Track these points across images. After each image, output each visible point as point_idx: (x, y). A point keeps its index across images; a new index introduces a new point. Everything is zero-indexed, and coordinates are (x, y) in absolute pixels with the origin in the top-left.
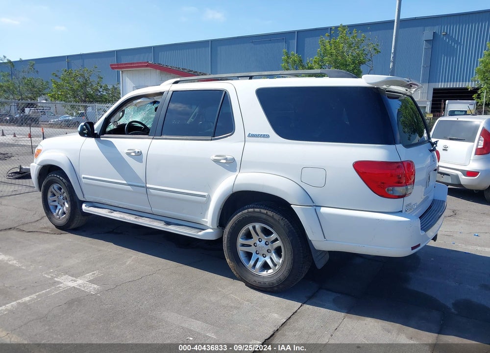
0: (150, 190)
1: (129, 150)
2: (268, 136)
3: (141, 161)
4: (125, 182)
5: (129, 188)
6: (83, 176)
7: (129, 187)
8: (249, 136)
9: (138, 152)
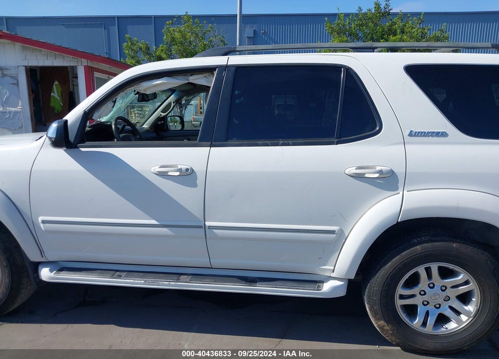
0: (215, 231)
1: (162, 167)
2: (444, 134)
3: (194, 185)
4: (154, 222)
5: (165, 231)
6: (41, 219)
7: (165, 229)
8: (411, 134)
9: (187, 170)
